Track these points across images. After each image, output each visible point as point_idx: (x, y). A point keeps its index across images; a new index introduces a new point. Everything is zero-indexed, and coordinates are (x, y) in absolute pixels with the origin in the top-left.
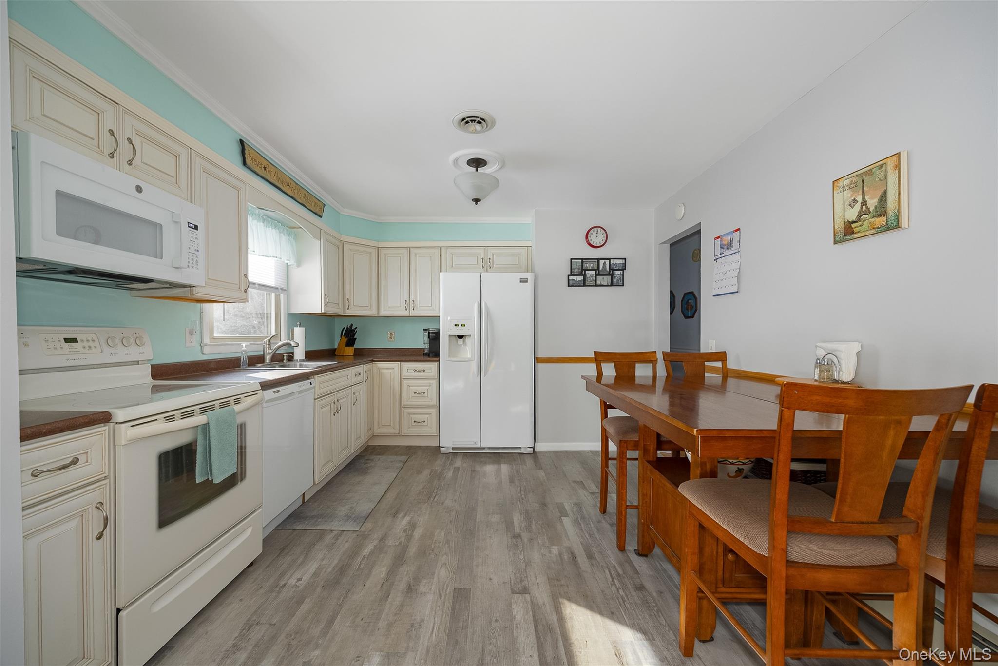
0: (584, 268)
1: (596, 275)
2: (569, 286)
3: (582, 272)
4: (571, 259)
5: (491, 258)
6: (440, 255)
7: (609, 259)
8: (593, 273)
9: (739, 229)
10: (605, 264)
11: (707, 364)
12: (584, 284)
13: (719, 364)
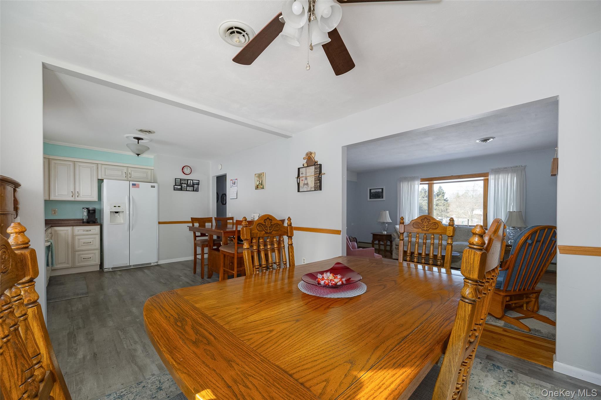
0: (181, 183)
1: (187, 186)
2: (174, 190)
3: (181, 184)
4: (176, 179)
5: (131, 173)
6: (98, 168)
7: (192, 180)
8: (186, 185)
9: (237, 179)
10: (190, 182)
11: (228, 221)
12: (181, 189)
13: (231, 221)
